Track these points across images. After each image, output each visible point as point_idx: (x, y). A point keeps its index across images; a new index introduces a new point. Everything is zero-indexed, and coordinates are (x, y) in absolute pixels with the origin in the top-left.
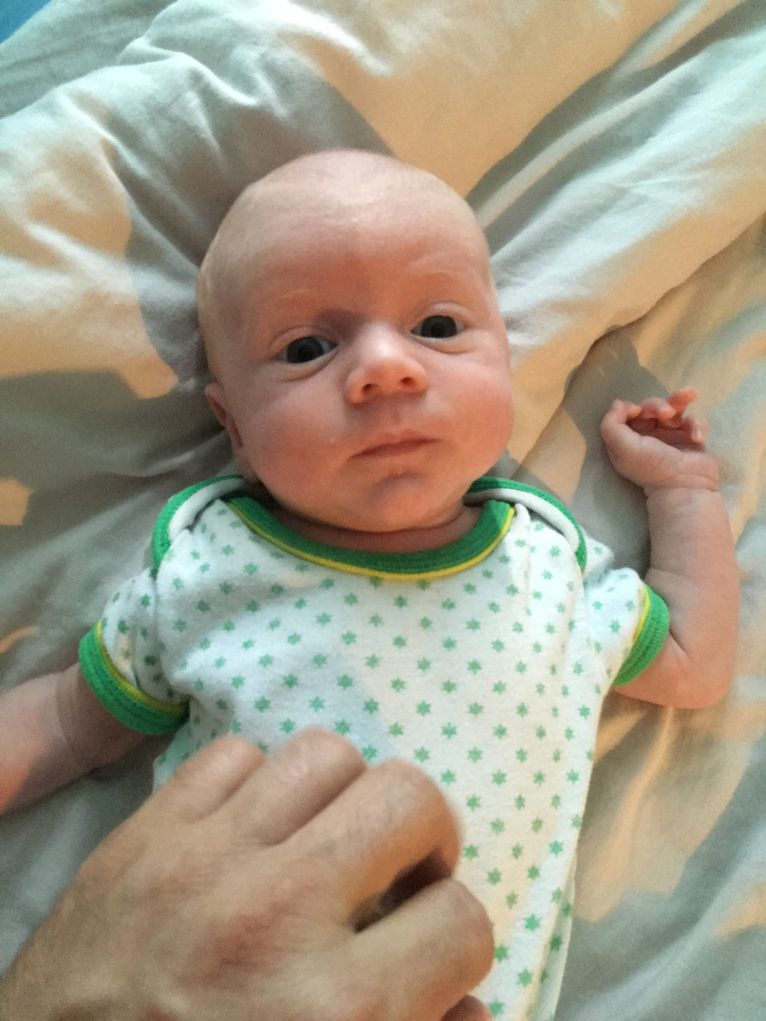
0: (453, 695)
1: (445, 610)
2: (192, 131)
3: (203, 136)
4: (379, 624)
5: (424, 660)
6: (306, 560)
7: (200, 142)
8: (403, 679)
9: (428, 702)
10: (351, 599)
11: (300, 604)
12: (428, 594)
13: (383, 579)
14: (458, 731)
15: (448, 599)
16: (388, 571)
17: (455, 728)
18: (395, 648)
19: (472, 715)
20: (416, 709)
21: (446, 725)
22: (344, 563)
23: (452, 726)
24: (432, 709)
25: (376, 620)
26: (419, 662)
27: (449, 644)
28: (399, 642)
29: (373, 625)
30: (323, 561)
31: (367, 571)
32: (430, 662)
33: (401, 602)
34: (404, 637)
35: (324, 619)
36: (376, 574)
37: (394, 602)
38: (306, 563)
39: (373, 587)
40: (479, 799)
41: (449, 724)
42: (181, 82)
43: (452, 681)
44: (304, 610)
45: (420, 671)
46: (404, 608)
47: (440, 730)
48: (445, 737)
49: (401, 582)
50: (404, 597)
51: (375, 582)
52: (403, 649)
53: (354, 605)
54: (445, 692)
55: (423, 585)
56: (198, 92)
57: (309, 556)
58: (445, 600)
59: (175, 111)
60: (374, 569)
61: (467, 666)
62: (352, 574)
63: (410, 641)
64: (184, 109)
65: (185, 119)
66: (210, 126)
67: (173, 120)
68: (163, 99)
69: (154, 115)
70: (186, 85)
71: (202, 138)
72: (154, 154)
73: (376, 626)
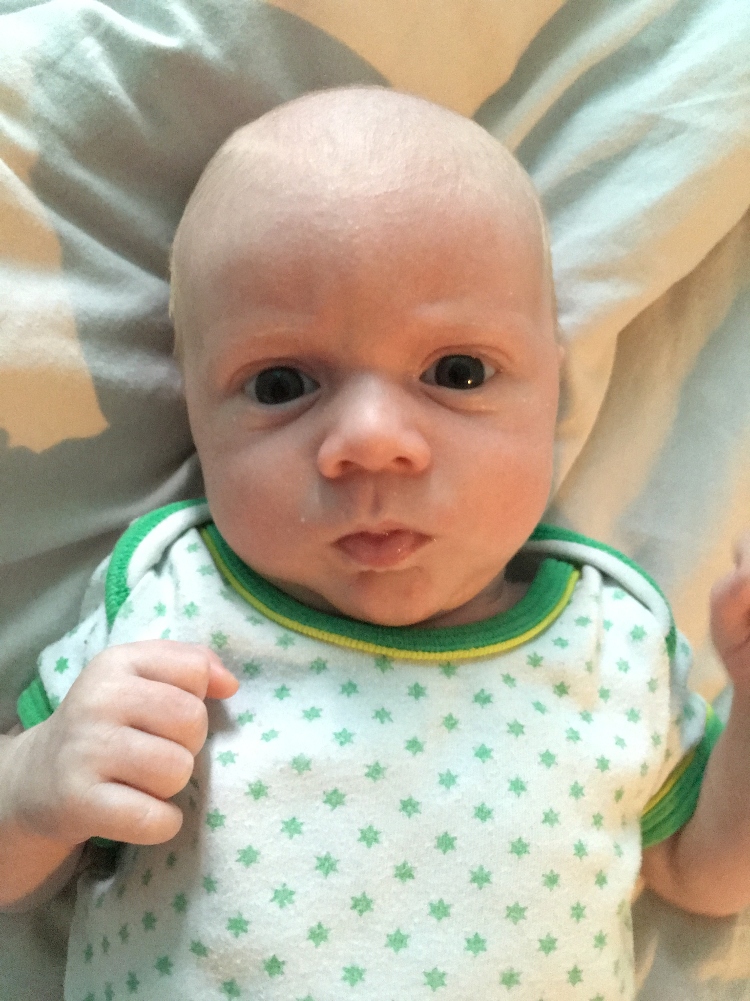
0: (489, 825)
1: (478, 705)
3: (111, 93)
4: (386, 720)
5: (449, 773)
6: (291, 630)
7: (108, 101)
8: (417, 798)
9: (452, 834)
10: (350, 688)
11: (282, 693)
12: (455, 682)
13: (393, 660)
14: (494, 878)
15: (482, 690)
16: (400, 648)
17: (489, 873)
18: (409, 753)
19: (514, 856)
20: (435, 843)
21: (476, 870)
22: (342, 635)
23: (486, 870)
24: (457, 843)
25: (382, 715)
26: (441, 775)
28: (414, 746)
29: (378, 720)
30: (313, 632)
31: (371, 648)
32: (456, 776)
33: (417, 692)
34: (420, 740)
35: (312, 714)
36: (384, 651)
37: (407, 691)
38: (292, 635)
40: (518, 974)
41: (481, 868)
42: (73, 27)
43: (488, 805)
44: (287, 700)
45: (443, 788)
46: (422, 700)
47: (468, 877)
48: (475, 885)
49: (417, 662)
50: (422, 684)
51: (383, 662)
52: (420, 756)
53: (353, 695)
54: (478, 820)
55: (448, 668)
56: (98, 37)
57: (295, 625)
58: (477, 690)
59: (68, 64)
60: (381, 644)
62: (353, 650)
63: (429, 747)
64: (81, 60)
65: (83, 73)
66: (118, 80)
67: (67, 77)
68: (52, 49)
69: (40, 71)
70: (82, 31)
71: (111, 97)
72: (47, 120)
73: (382, 722)
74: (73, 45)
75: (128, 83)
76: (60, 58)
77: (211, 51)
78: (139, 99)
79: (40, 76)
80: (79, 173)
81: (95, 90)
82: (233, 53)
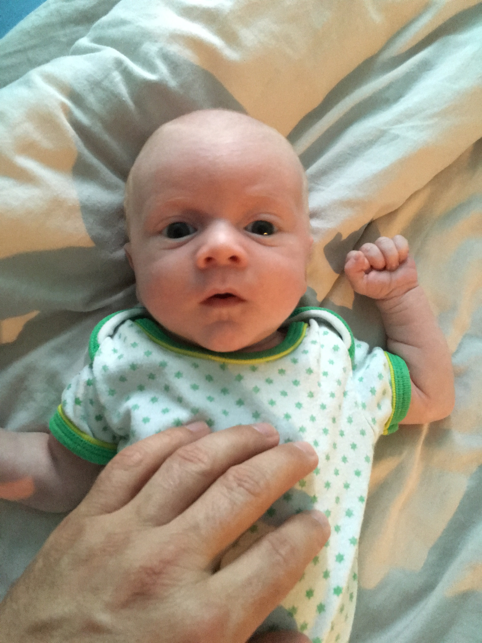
4: (226, 393)
5: (256, 412)
12: (256, 374)
13: (228, 364)
15: (269, 378)
25: (224, 391)
26: (253, 414)
28: (240, 403)
29: (223, 394)
31: (218, 359)
32: (260, 414)
34: (242, 400)
35: (195, 387)
36: (224, 360)
39: (222, 370)
42: (110, 66)
44: (182, 380)
50: (242, 375)
55: (253, 368)
56: (120, 72)
58: (267, 378)
60: (223, 357)
64: (112, 82)
65: (112, 88)
66: (128, 93)
67: (105, 89)
68: (99, 76)
69: (93, 86)
70: (113, 68)
71: (123, 100)
72: (93, 111)
74: (108, 74)
75: (132, 95)
76: (102, 81)
77: (173, 83)
78: (136, 103)
79: (92, 89)
80: (106, 137)
81: (116, 97)
82: (182, 86)
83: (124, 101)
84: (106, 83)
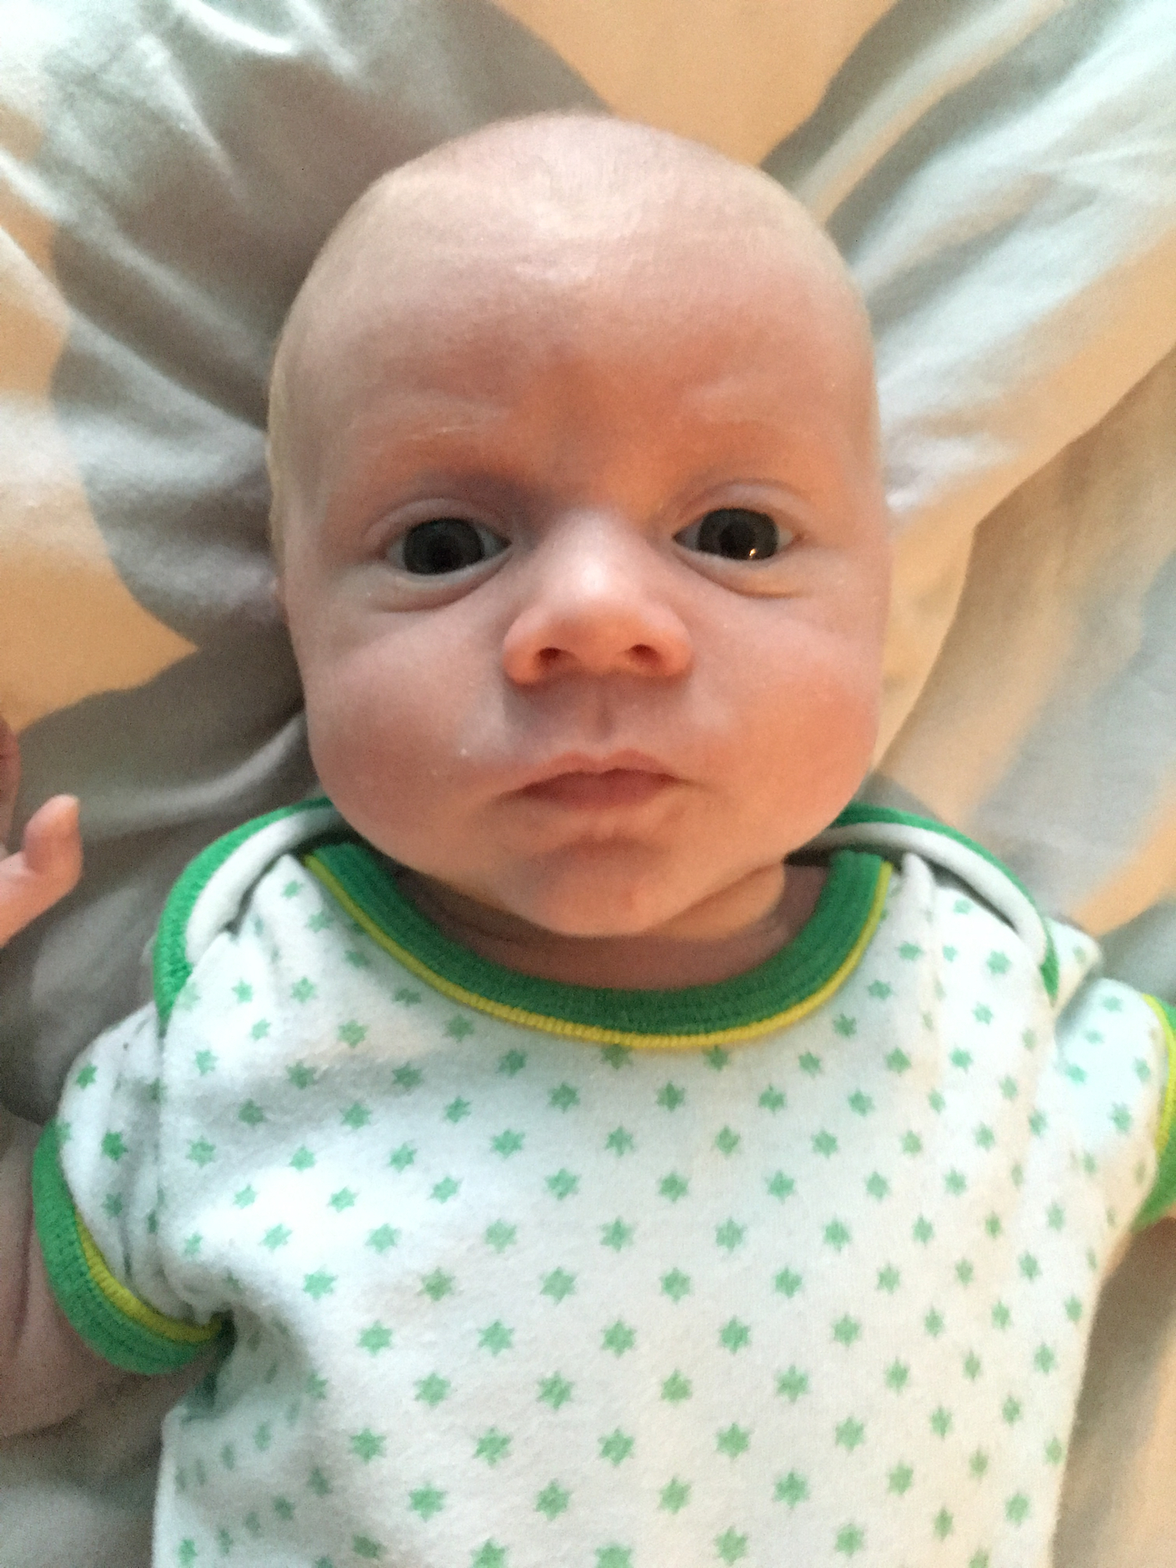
0: (798, 1302)
1: (766, 1110)
2: (158, 118)
3: (182, 126)
4: (627, 1150)
5: (730, 1224)
6: (468, 1007)
7: (178, 143)
8: (686, 1271)
9: (744, 1321)
10: (565, 1097)
11: (456, 1110)
12: (729, 1077)
13: (630, 1049)
14: (812, 1382)
15: (771, 1088)
16: (642, 1032)
17: (804, 1377)
18: (665, 1200)
19: (840, 1346)
20: (719, 1338)
21: (784, 1372)
22: (550, 1016)
23: (800, 1371)
24: (754, 1335)
25: (619, 1140)
26: (718, 1229)
27: (781, 1186)
28: (673, 1187)
29: (614, 1150)
30: (503, 1011)
31: (594, 1034)
32: (743, 1228)
33: (672, 1097)
34: (681, 1176)
35: (507, 1144)
36: (617, 1038)
37: (655, 1098)
38: (468, 1017)
39: (609, 1065)
40: (862, 1531)
41: (792, 1370)
42: (123, 18)
43: (794, 1270)
44: (465, 1122)
45: (723, 1250)
46: (679, 1110)
48: (785, 1397)
49: (669, 1053)
50: (678, 1084)
51: (615, 1055)
52: (681, 1201)
53: (571, 1109)
54: (781, 1295)
55: (718, 1058)
56: (162, 36)
57: (474, 999)
58: (764, 1088)
60: (612, 1028)
61: (821, 1235)
62: (566, 1039)
63: (697, 1184)
64: (136, 73)
65: (140, 93)
66: (196, 107)
67: (113, 98)
68: (89, 56)
69: (71, 88)
70: (137, 25)
71: (183, 132)
72: (79, 170)
73: (621, 1153)
74: (122, 47)
75: (212, 111)
76: (104, 68)
78: (227, 135)
79: (70, 97)
81: (156, 120)
83: (184, 135)
84: (115, 78)
